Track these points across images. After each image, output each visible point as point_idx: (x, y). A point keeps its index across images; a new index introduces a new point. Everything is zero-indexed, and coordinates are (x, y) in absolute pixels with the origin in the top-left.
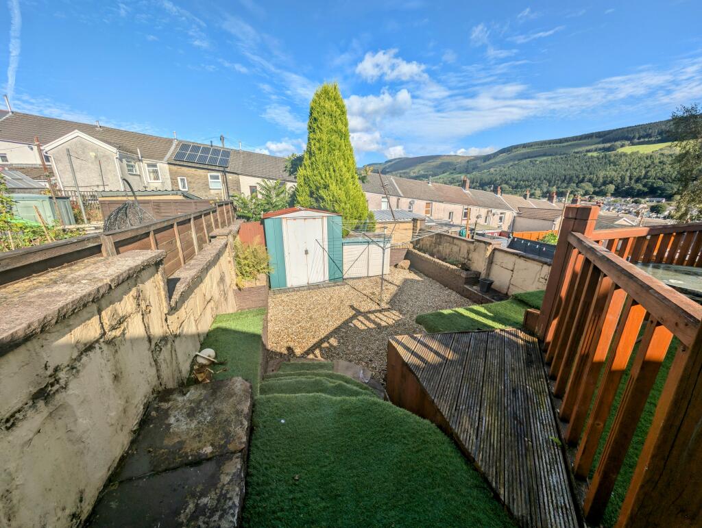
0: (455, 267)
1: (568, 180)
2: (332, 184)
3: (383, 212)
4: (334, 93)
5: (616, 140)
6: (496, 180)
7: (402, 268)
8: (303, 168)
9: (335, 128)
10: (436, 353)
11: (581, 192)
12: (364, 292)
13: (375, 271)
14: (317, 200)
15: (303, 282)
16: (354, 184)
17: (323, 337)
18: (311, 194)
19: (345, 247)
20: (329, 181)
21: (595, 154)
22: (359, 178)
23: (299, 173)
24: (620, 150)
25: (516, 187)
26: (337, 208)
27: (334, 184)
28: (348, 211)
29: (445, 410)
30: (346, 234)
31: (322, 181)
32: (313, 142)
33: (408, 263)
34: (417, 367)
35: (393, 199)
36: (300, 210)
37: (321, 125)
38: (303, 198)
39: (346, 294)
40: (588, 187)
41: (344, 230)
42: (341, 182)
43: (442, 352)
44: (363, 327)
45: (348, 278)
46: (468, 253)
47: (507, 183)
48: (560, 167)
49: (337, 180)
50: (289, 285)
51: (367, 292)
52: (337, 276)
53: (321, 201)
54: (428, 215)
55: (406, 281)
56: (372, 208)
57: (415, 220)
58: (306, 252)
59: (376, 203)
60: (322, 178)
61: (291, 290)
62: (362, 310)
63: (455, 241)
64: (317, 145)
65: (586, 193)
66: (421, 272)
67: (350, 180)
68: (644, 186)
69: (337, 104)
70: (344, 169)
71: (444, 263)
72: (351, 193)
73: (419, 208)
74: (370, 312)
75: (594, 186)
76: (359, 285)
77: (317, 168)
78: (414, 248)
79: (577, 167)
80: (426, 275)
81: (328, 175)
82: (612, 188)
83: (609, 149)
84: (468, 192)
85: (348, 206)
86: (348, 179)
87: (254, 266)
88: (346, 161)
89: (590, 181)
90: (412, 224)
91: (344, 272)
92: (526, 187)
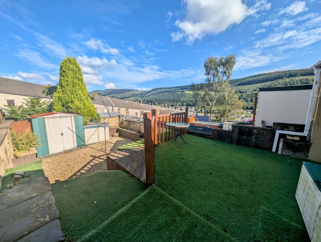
0: (136, 132)
1: (174, 101)
2: (76, 101)
3: (105, 113)
4: (74, 61)
5: (184, 89)
6: (152, 100)
7: (116, 136)
8: (57, 92)
9: (75, 76)
10: (123, 155)
11: (178, 105)
12: (97, 149)
13: (102, 139)
14: (67, 108)
15: (61, 150)
16: (88, 101)
17: (76, 171)
18: (63, 105)
19: (85, 130)
20: (73, 99)
21: (180, 93)
22: (91, 98)
23: (54, 95)
24: (185, 92)
25: (159, 103)
26: (79, 112)
27: (77, 101)
28: (85, 113)
29: (123, 166)
30: (85, 124)
31: (69, 99)
32: (63, 82)
33: (118, 134)
34: (116, 159)
35: (110, 108)
36: (56, 113)
37: (68, 74)
38: (58, 107)
39: (87, 151)
40: (179, 103)
41: (84, 122)
42: (81, 100)
43: (125, 154)
44: (98, 162)
45: (88, 145)
46: (140, 127)
47: (156, 101)
48: (171, 96)
49: (78, 99)
50: (51, 153)
51: (99, 148)
52: (82, 144)
53: (69, 109)
54: (127, 114)
55: (117, 141)
56: (99, 112)
57: (119, 116)
58: (62, 134)
59: (100, 109)
60: (69, 98)
61: (52, 156)
62: (97, 156)
63: (135, 123)
64: (66, 83)
65: (179, 105)
66: (124, 137)
67: (86, 99)
68: (192, 103)
69: (76, 66)
70: (82, 95)
71: (132, 132)
72: (87, 105)
73: (123, 111)
74: (101, 156)
75: (181, 103)
76: (95, 146)
77: (66, 93)
78: (120, 127)
79: (176, 97)
80: (126, 138)
81: (73, 97)
82: (185, 104)
83: (183, 92)
84: (142, 105)
85: (85, 111)
86: (84, 99)
87: (27, 144)
88: (83, 91)
89: (180, 101)
90: (118, 118)
91: (86, 142)
92: (163, 103)
